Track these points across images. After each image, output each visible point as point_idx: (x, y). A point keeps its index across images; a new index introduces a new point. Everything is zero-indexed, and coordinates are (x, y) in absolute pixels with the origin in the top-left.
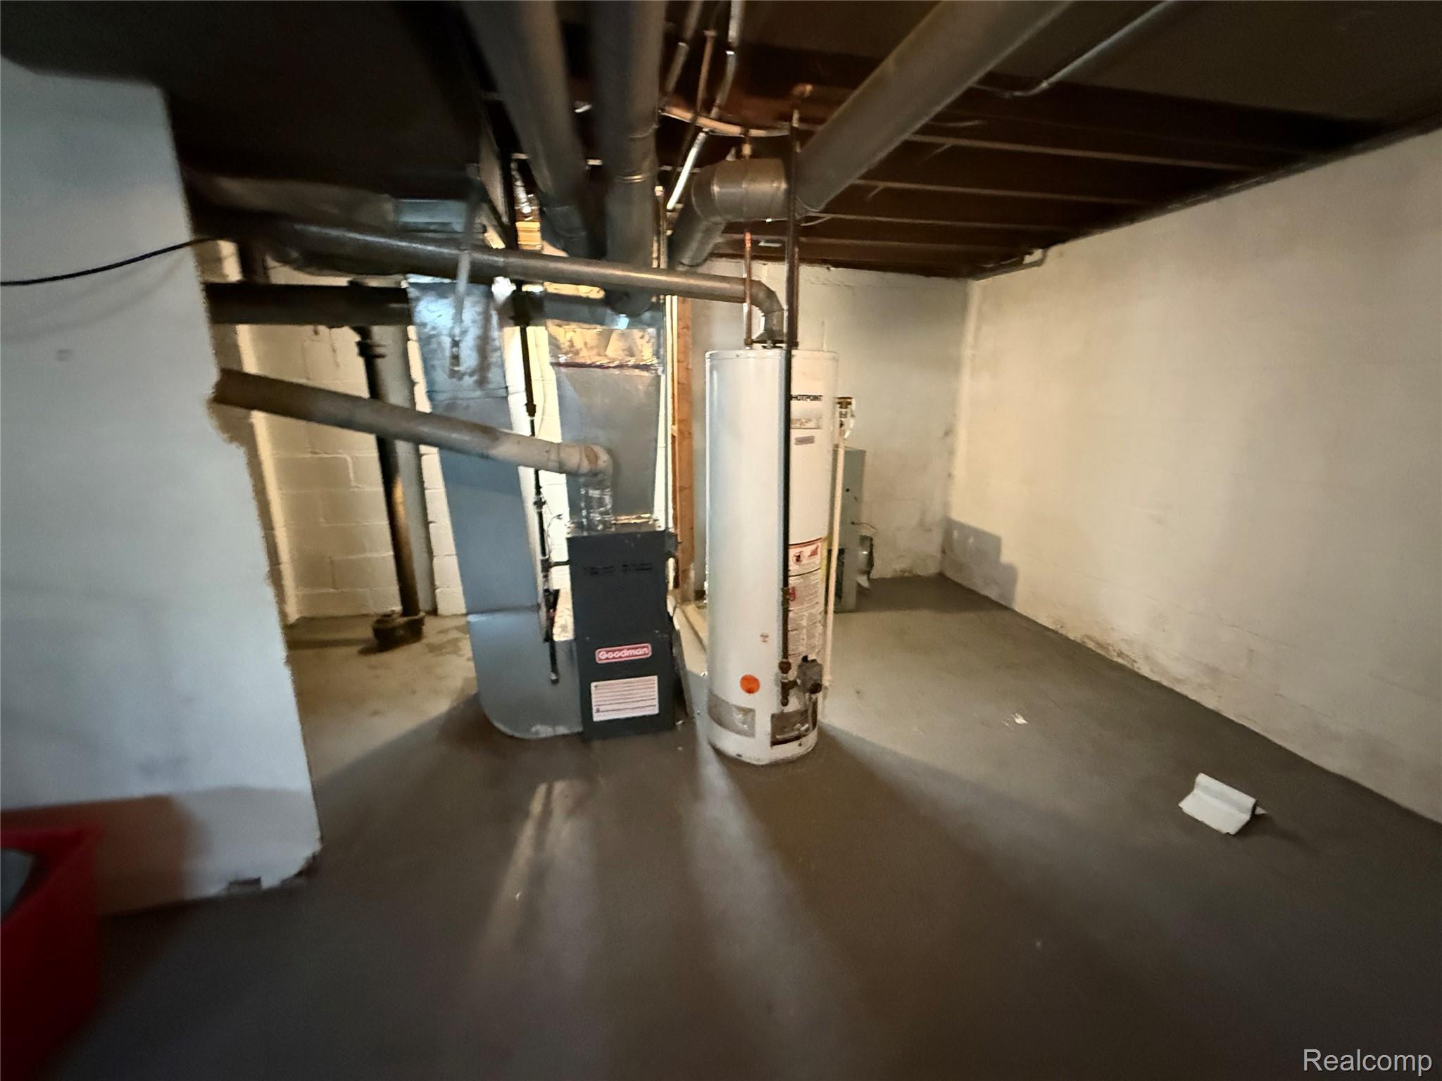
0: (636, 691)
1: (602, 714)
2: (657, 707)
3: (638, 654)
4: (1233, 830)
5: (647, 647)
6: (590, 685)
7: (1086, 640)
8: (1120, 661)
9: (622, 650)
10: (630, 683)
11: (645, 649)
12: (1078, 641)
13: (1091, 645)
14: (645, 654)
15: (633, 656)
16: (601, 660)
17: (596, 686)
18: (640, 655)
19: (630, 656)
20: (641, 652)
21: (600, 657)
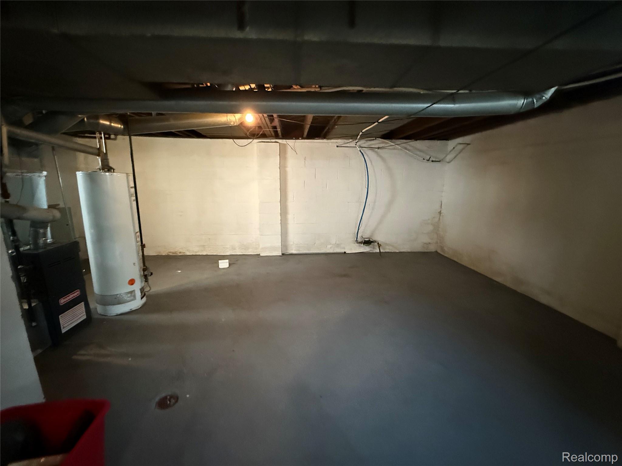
0: (76, 312)
1: (66, 328)
2: (85, 316)
3: (75, 295)
4: (228, 266)
5: (78, 291)
6: (59, 317)
7: (169, 253)
8: (181, 254)
9: (69, 296)
10: (75, 308)
11: (78, 292)
12: (167, 255)
13: (171, 254)
14: (78, 294)
15: (74, 297)
16: (62, 303)
17: (61, 317)
18: (76, 295)
19: (73, 297)
20: (76, 294)
21: (61, 302)
